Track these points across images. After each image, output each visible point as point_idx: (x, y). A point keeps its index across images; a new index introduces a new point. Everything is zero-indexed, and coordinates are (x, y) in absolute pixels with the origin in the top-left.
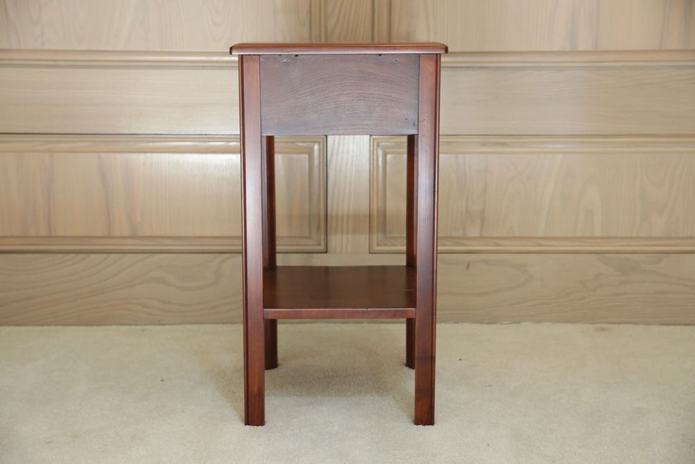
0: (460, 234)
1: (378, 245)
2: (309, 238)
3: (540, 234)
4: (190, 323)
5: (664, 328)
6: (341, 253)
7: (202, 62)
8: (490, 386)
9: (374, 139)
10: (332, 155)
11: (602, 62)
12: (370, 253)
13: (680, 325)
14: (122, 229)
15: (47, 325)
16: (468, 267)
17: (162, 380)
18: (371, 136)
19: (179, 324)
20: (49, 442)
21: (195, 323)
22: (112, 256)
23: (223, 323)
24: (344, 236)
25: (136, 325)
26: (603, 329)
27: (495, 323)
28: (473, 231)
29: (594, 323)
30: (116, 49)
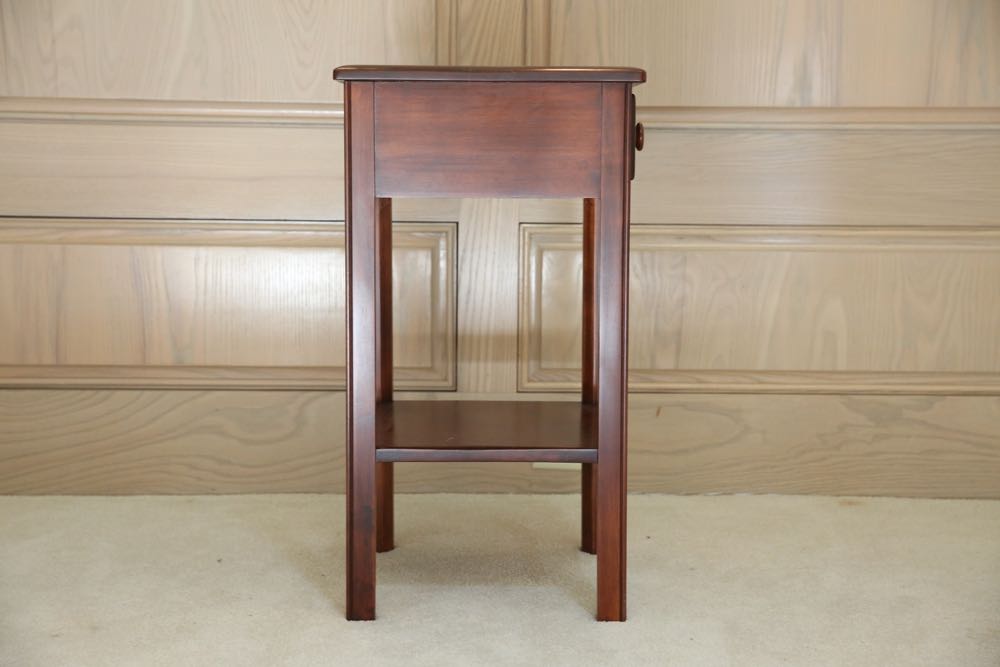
0: (647, 365)
1: (529, 381)
2: (431, 369)
3: (761, 366)
4: (258, 492)
5: (938, 502)
6: (477, 391)
7: (283, 117)
8: (692, 569)
9: (524, 230)
10: (464, 251)
11: (847, 123)
12: (518, 392)
13: (961, 498)
14: (163, 354)
15: (50, 493)
16: (658, 413)
17: (219, 561)
18: (520, 223)
19: (241, 493)
20: (57, 636)
21: (265, 492)
22: (148, 393)
23: (306, 493)
24: (482, 365)
25: (179, 494)
26: (850, 503)
27: (697, 494)
28: (666, 362)
29: (838, 496)
30: (159, 98)
